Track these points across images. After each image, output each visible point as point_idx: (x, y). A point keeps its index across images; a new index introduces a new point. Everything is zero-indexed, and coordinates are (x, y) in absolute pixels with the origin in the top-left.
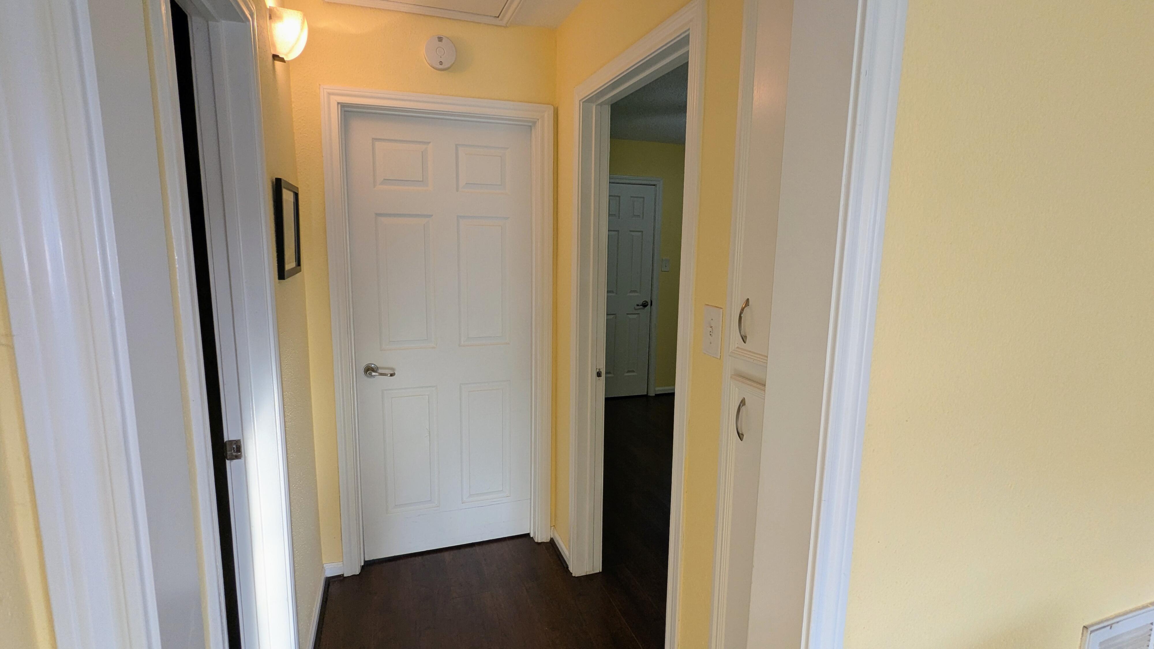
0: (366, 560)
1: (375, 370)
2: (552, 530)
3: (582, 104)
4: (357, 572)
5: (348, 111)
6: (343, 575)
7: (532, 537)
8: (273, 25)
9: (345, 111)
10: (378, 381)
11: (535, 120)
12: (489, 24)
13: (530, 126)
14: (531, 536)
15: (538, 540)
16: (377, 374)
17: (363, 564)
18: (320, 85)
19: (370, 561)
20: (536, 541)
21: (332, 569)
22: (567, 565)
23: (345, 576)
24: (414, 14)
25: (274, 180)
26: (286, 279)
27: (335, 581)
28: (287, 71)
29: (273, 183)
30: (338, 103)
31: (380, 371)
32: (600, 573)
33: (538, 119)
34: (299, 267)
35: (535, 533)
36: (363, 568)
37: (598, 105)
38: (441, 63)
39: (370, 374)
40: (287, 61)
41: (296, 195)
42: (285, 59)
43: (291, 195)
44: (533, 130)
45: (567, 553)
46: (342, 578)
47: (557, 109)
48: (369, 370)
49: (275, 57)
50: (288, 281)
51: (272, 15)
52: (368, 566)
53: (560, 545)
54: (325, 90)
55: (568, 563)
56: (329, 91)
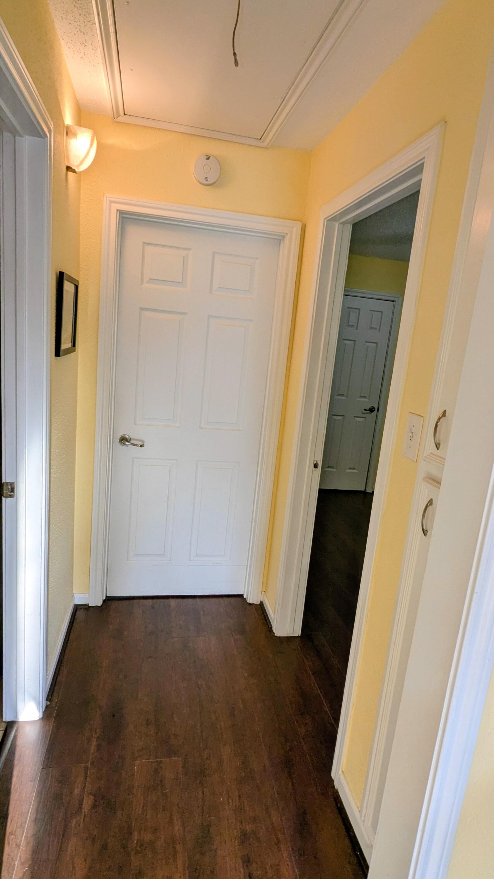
0: (108, 595)
1: (128, 440)
2: (262, 594)
3: (327, 222)
4: (100, 604)
5: (126, 218)
6: (88, 604)
7: (245, 599)
8: (68, 140)
9: (123, 217)
10: (129, 449)
11: (285, 234)
12: (252, 145)
13: (280, 240)
14: (245, 597)
15: (250, 601)
16: (129, 444)
17: (104, 598)
18: (104, 194)
19: (110, 597)
20: (248, 602)
21: (80, 599)
22: (271, 625)
23: (90, 605)
24: (187, 134)
25: (58, 273)
26: (62, 356)
27: (81, 608)
28: (79, 181)
29: (57, 275)
30: (117, 210)
31: (133, 442)
32: (298, 637)
33: (287, 234)
34: (74, 348)
35: (248, 595)
36: (104, 601)
37: (341, 223)
38: (206, 179)
39: (125, 444)
40: (77, 172)
41: (77, 287)
42: (77, 170)
43: (73, 286)
44: (281, 244)
45: (272, 616)
46: (87, 607)
47: (305, 225)
48: (124, 440)
49: (68, 168)
50: (63, 359)
51: (68, 132)
52: (109, 600)
53: (267, 608)
54: (107, 198)
55: (272, 624)
56: (111, 199)
